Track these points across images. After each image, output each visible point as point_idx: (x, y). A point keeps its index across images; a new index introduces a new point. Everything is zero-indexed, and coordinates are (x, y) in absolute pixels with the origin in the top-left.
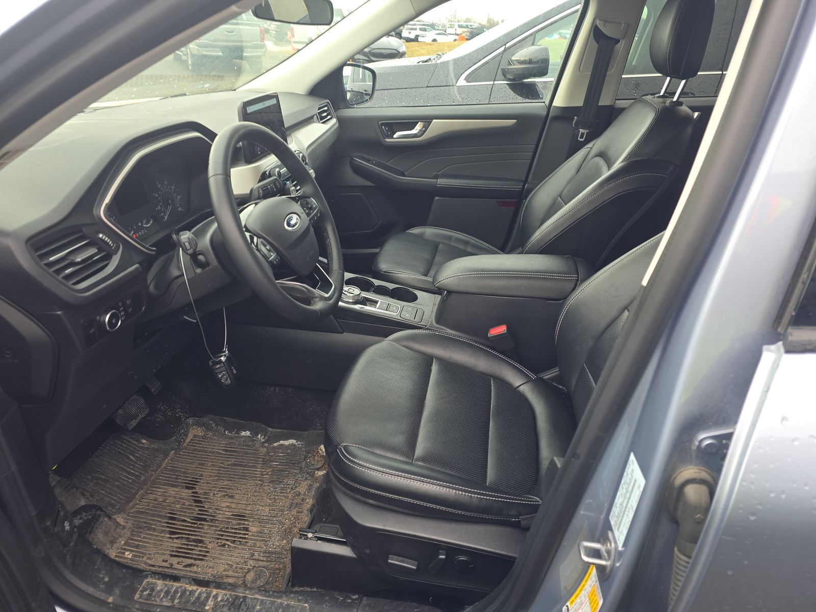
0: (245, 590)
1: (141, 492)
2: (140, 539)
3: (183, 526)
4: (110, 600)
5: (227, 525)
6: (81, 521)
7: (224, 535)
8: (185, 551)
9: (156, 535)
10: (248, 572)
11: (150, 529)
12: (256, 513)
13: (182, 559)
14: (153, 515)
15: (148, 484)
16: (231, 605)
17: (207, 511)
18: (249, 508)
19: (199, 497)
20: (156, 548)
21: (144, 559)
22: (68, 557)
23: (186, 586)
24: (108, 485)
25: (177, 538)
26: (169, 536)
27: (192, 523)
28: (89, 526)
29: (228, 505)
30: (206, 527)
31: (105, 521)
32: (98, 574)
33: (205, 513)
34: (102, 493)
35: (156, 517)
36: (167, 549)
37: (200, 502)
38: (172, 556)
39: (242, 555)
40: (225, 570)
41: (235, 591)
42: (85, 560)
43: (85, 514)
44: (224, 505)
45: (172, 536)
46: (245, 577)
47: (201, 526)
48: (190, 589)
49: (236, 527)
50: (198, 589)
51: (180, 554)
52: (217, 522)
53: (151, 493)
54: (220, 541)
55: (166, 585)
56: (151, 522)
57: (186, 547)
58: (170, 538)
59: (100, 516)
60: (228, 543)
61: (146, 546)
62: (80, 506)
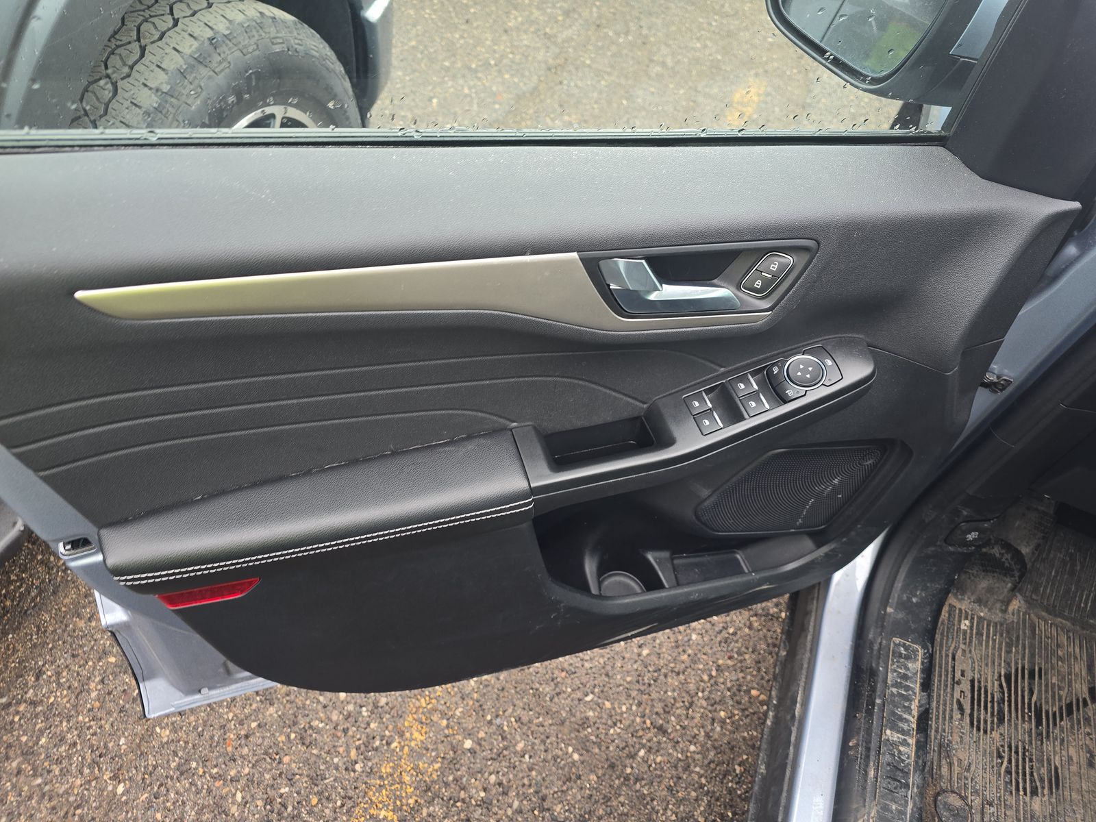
0: (918, 787)
1: (1069, 624)
2: (991, 635)
3: (1023, 692)
4: (889, 610)
5: (1037, 760)
6: (998, 555)
7: (1018, 755)
8: (983, 700)
9: (1000, 656)
10: (961, 797)
11: (1009, 645)
12: (1068, 807)
13: (969, 696)
14: (1032, 646)
15: (1085, 632)
16: (894, 766)
17: (1055, 724)
18: (1074, 795)
19: (1078, 709)
20: (981, 659)
21: (962, 646)
22: (933, 549)
23: (917, 701)
24: (1066, 577)
25: (1001, 686)
26: (1003, 673)
27: (1030, 704)
28: (992, 566)
29: (1074, 759)
30: (1026, 726)
31: (1007, 584)
32: (920, 588)
33: (1051, 722)
34: (1051, 573)
35: (1030, 651)
36: (982, 673)
37: (1070, 712)
38: (972, 681)
39: (988, 786)
40: (960, 760)
41: (915, 771)
42: (934, 569)
43: (1009, 558)
44: (1072, 751)
45: (1003, 678)
46: (953, 792)
47: (1026, 719)
48: (913, 707)
49: (1035, 774)
50: (913, 717)
51: (976, 693)
52: (1039, 743)
53: (1068, 638)
54: (1006, 749)
55: (916, 674)
56: (1020, 646)
57: (989, 699)
58: (1000, 676)
59: (1013, 576)
60: (1005, 764)
61: (982, 645)
62: (1019, 548)
